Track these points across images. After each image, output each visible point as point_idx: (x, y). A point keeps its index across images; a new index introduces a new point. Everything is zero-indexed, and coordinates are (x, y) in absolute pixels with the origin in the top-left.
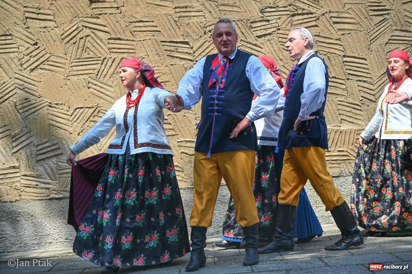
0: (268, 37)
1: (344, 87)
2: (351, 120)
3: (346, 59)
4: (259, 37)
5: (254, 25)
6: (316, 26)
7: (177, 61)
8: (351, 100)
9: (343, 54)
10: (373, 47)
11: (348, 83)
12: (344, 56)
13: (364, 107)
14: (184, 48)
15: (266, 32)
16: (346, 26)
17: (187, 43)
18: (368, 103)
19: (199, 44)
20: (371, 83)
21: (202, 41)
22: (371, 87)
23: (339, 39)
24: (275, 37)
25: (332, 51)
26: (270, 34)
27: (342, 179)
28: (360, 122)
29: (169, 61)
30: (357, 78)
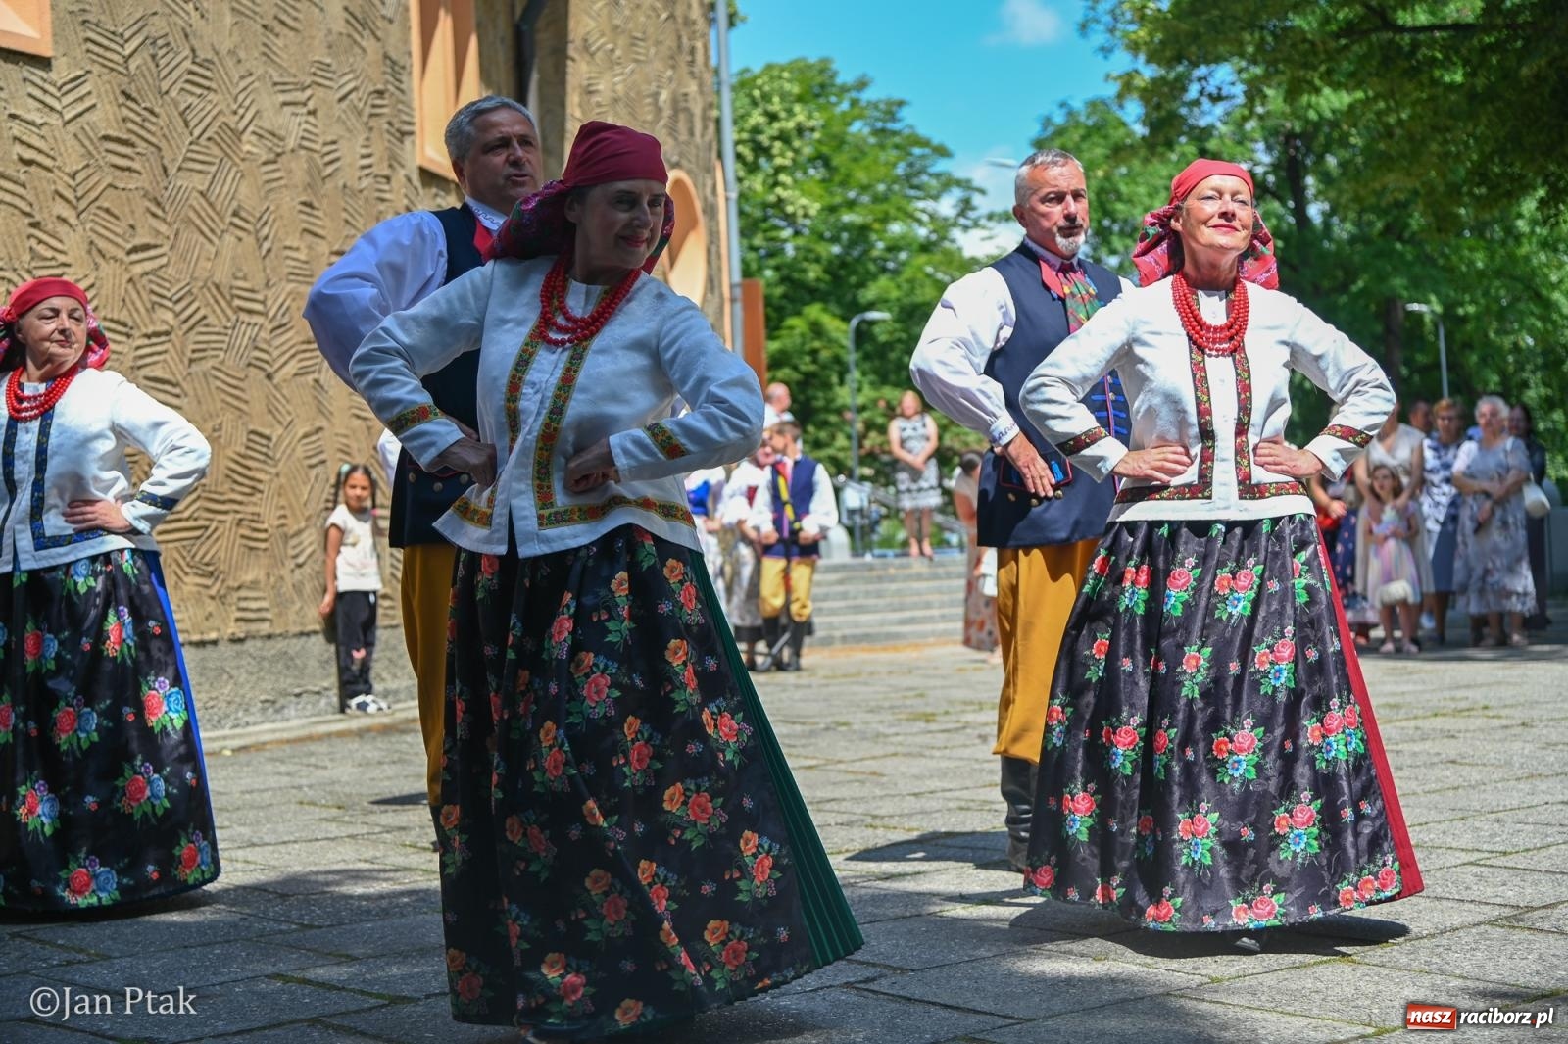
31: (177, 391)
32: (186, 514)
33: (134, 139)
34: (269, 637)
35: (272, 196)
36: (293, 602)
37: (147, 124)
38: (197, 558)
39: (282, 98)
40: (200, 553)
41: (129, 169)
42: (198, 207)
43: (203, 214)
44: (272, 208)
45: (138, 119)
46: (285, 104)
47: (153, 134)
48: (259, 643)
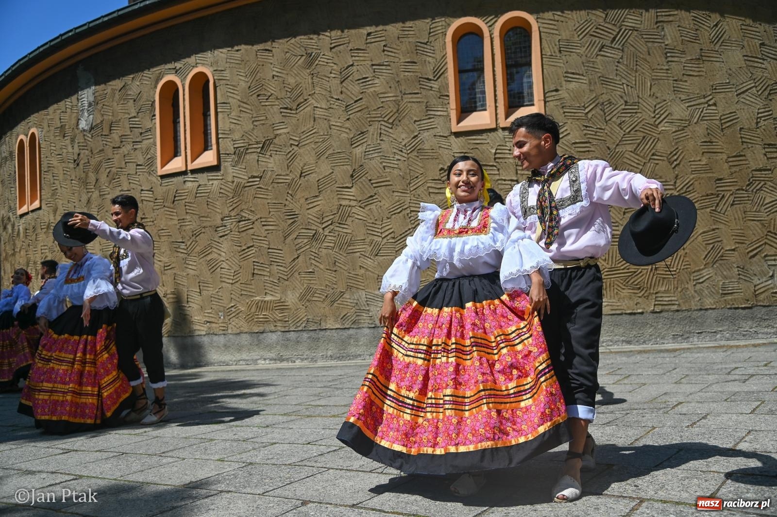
0: (226, 237)
1: (268, 270)
2: (272, 293)
3: (270, 250)
4: (221, 237)
5: (218, 229)
6: (252, 228)
7: (179, 254)
8: (271, 279)
9: (267, 247)
10: (287, 241)
11: (272, 267)
12: (269, 248)
13: (281, 284)
14: (183, 246)
15: (224, 234)
16: (270, 228)
17: (183, 242)
18: (282, 281)
19: (189, 243)
20: (285, 267)
21: (191, 241)
22: (285, 270)
23: (266, 237)
24: (229, 237)
25: (261, 245)
26: (226, 235)
27: (265, 335)
28: (277, 295)
29: (176, 254)
30: (276, 264)
31: (617, 224)
32: (622, 268)
33: (591, 140)
34: (678, 311)
35: (680, 144)
36: (694, 297)
37: (598, 134)
38: (630, 283)
39: (687, 105)
40: (632, 281)
41: (588, 151)
42: (629, 157)
43: (632, 159)
44: (680, 148)
45: (593, 133)
46: (688, 107)
47: (602, 136)
48: (672, 313)
